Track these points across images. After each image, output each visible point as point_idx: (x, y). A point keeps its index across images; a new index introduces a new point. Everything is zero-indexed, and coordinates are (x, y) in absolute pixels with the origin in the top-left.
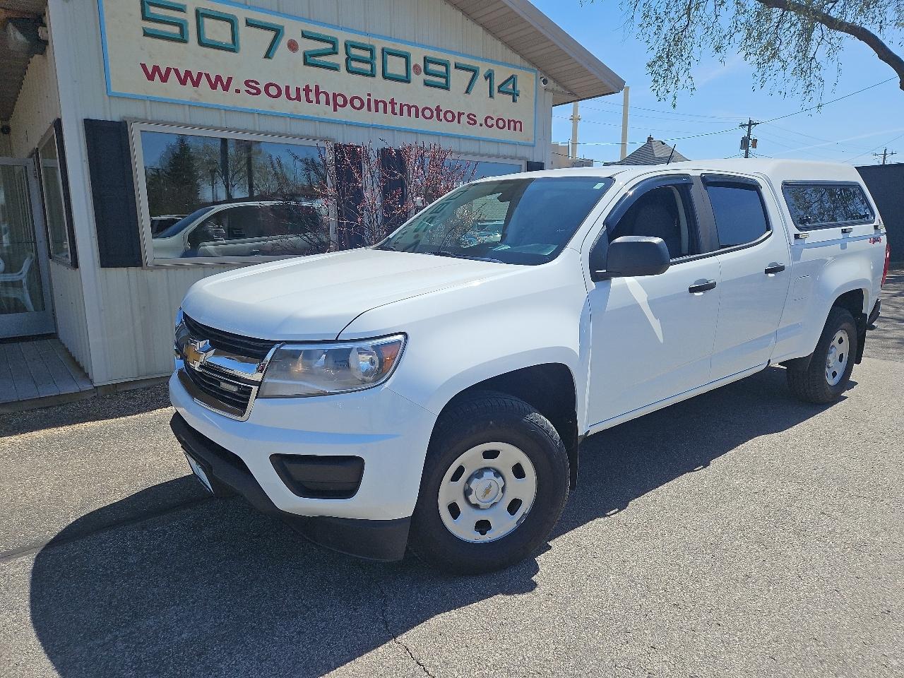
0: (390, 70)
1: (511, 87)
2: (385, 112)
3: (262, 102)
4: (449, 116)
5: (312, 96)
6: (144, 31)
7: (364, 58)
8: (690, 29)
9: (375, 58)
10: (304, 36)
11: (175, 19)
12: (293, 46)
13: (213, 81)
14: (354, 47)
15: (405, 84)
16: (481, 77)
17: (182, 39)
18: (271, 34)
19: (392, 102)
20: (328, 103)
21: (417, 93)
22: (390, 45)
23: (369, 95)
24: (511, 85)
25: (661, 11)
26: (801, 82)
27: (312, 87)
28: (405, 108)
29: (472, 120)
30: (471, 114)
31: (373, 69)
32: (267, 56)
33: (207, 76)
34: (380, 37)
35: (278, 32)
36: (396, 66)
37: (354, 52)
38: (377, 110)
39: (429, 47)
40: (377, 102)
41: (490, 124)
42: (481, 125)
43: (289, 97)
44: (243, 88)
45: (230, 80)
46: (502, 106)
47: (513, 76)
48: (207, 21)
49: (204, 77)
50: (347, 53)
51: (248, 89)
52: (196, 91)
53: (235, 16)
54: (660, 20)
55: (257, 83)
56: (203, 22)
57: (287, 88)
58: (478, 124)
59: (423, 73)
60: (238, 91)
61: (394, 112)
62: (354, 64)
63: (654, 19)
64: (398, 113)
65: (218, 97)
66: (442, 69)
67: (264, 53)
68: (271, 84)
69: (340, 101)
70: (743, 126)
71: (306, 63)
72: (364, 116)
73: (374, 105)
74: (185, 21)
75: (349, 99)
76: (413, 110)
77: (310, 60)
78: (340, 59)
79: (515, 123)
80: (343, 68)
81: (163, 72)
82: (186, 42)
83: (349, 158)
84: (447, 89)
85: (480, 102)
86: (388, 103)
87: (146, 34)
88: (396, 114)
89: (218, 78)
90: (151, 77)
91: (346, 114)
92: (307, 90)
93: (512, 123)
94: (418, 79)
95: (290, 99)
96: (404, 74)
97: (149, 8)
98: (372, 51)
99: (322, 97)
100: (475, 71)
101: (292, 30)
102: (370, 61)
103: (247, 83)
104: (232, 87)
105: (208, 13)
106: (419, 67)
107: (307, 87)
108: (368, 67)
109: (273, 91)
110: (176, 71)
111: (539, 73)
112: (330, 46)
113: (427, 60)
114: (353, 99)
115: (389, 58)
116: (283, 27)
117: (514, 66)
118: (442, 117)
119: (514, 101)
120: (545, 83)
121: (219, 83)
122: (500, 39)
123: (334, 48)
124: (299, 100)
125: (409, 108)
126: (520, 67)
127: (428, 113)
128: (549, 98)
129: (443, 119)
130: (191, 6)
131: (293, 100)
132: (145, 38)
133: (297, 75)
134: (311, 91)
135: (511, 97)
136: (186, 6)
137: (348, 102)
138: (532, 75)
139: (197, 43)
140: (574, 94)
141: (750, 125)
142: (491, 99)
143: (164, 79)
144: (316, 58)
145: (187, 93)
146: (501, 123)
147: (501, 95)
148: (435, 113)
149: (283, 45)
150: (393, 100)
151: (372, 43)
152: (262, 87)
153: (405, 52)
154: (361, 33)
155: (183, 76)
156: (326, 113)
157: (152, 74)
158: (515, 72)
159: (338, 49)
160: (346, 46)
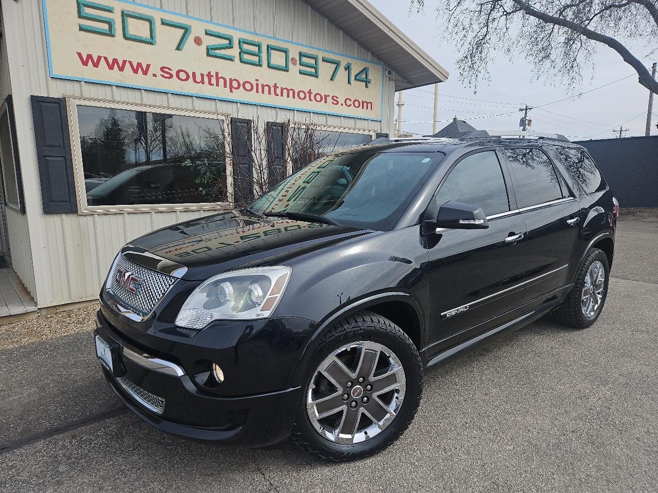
0: (273, 62)
1: (364, 76)
2: (270, 93)
3: (174, 85)
4: (318, 98)
5: (214, 81)
6: (80, 27)
7: (253, 52)
8: (488, 37)
9: (262, 52)
10: (206, 34)
11: (106, 18)
12: (198, 41)
13: (135, 67)
14: (244, 43)
15: (284, 73)
16: (341, 70)
17: (111, 34)
18: (182, 31)
19: (275, 86)
20: (225, 86)
21: (294, 79)
22: (273, 43)
23: (257, 80)
26: (566, 77)
27: (213, 73)
28: (285, 92)
29: (335, 101)
30: (334, 96)
31: (260, 60)
32: (178, 48)
33: (131, 63)
34: (265, 36)
35: (186, 30)
36: (278, 59)
37: (246, 47)
38: (263, 92)
39: (302, 45)
40: (263, 86)
41: (348, 104)
42: (342, 105)
43: (195, 80)
44: (159, 73)
45: (148, 66)
46: (358, 90)
47: (366, 68)
48: (130, 21)
49: (128, 64)
50: (240, 48)
51: (163, 73)
52: (121, 75)
53: (153, 17)
54: (465, 31)
55: (170, 69)
56: (127, 21)
57: (194, 74)
58: (339, 104)
59: (298, 62)
60: (155, 75)
61: (276, 94)
62: (246, 57)
63: (462, 28)
64: (280, 95)
65: (139, 80)
66: (313, 62)
67: (175, 46)
68: (181, 71)
69: (235, 84)
70: (521, 110)
71: (208, 55)
72: (252, 97)
73: (261, 88)
74: (113, 20)
75: (241, 83)
76: (291, 92)
77: (211, 52)
78: (234, 52)
79: (367, 103)
80: (237, 59)
81: (95, 60)
82: (113, 36)
83: (241, 128)
84: (316, 75)
85: (342, 88)
86: (272, 85)
87: (81, 29)
89: (139, 65)
90: (85, 63)
91: (239, 95)
92: (209, 75)
93: (365, 104)
94: (294, 69)
95: (196, 82)
96: (284, 65)
97: (84, 11)
98: (259, 46)
99: (221, 81)
100: (338, 64)
101: (198, 30)
102: (258, 55)
103: (162, 69)
104: (150, 72)
105: (131, 13)
106: (295, 60)
107: (209, 73)
108: (256, 59)
109: (183, 75)
110: (106, 59)
111: (385, 66)
112: (227, 42)
113: (301, 55)
114: (245, 83)
115: (273, 52)
116: (190, 27)
117: (369, 62)
118: (312, 98)
119: (366, 86)
120: (389, 74)
121: (140, 69)
122: (356, 40)
123: (230, 43)
124: (203, 83)
125: (288, 91)
126: (371, 62)
127: (302, 95)
128: (392, 84)
129: (313, 100)
130: (118, 8)
131: (198, 83)
132: (81, 32)
133: (202, 64)
134: (213, 76)
135: (364, 84)
136: (113, 8)
137: (241, 85)
138: (380, 67)
139: (122, 37)
140: (411, 83)
141: (526, 110)
142: (349, 85)
143: (96, 65)
144: (216, 51)
145: (114, 76)
146: (357, 103)
147: (356, 82)
148: (307, 95)
149: (190, 40)
150: (276, 84)
151: (259, 41)
152: (174, 73)
153: (285, 48)
154: (251, 33)
155: (111, 63)
156: (224, 93)
157: (87, 60)
158: (367, 65)
159: (233, 45)
160: (239, 42)
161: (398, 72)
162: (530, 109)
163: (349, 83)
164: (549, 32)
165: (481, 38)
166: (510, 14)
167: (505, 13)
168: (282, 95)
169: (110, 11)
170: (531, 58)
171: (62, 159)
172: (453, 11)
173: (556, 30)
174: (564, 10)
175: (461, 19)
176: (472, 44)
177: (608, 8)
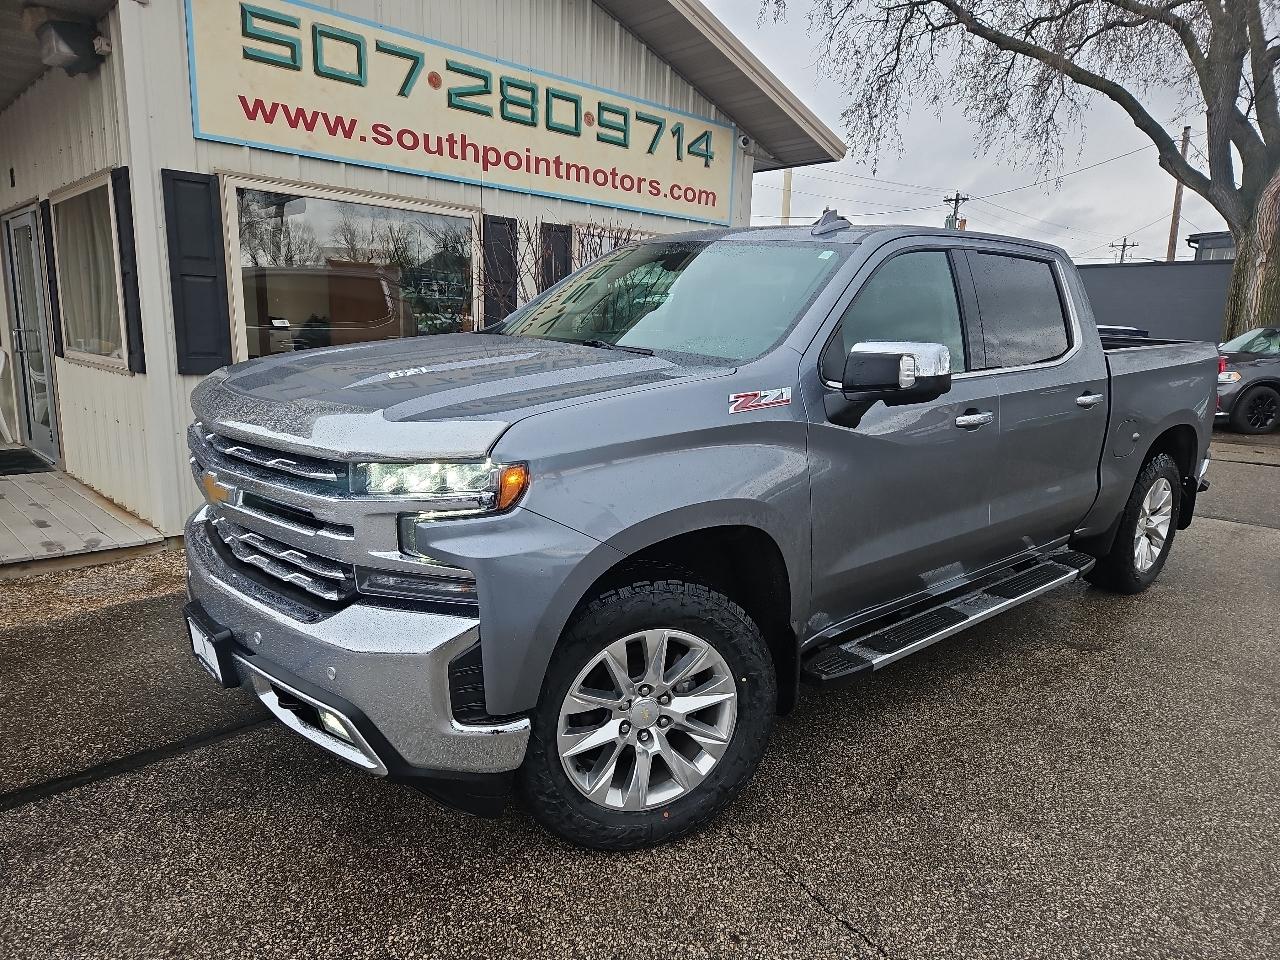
0: (556, 119)
1: (703, 146)
2: (548, 174)
3: (394, 156)
4: (627, 183)
5: (457, 150)
6: (245, 52)
7: (523, 100)
8: (898, 70)
9: (538, 101)
10: (449, 68)
11: (286, 37)
12: (434, 80)
13: (332, 124)
14: (511, 85)
15: (574, 138)
16: (667, 134)
17: (294, 65)
18: (410, 63)
19: (558, 162)
20: (476, 160)
21: (585, 150)
22: (556, 85)
23: (528, 150)
24: (704, 144)
25: (861, 43)
26: (1035, 150)
27: (458, 138)
28: (573, 171)
29: (655, 189)
30: (655, 181)
31: (533, 115)
32: (402, 93)
33: (325, 116)
34: (545, 74)
35: (416, 60)
36: (563, 113)
37: (512, 92)
38: (537, 172)
39: (602, 90)
40: (538, 161)
41: (676, 196)
42: (666, 196)
43: (427, 148)
44: (370, 134)
45: (353, 122)
46: (692, 171)
47: (706, 132)
48: (326, 42)
49: (320, 118)
50: (502, 92)
51: (375, 136)
52: (309, 137)
53: (362, 37)
55: (388, 129)
56: (322, 43)
57: (426, 137)
58: (662, 194)
59: (596, 122)
60: (363, 139)
61: (558, 175)
62: (511, 109)
63: (852, 53)
64: (565, 177)
65: (337, 146)
66: (619, 119)
67: (398, 90)
68: (406, 132)
69: (492, 157)
70: (948, 200)
71: (451, 105)
72: (520, 179)
73: (533, 164)
74: (299, 40)
75: (503, 156)
76: (582, 172)
77: (456, 100)
78: (493, 101)
79: (708, 195)
80: (497, 113)
81: (268, 110)
82: (298, 69)
83: (499, 233)
84: (625, 145)
85: (665, 167)
86: (551, 160)
87: (247, 55)
88: (561, 177)
89: (339, 120)
90: (252, 116)
91: (498, 175)
93: (704, 195)
94: (590, 131)
95: (430, 152)
96: (573, 125)
97: (252, 24)
98: (533, 90)
99: (470, 151)
100: (660, 125)
101: (434, 62)
102: (531, 106)
103: (375, 128)
104: (356, 134)
105: (329, 31)
106: (592, 116)
107: (451, 136)
108: (527, 113)
109: (408, 140)
110: (285, 108)
111: (738, 130)
112: (482, 83)
113: (602, 108)
114: (508, 155)
115: (555, 101)
116: (423, 55)
117: (709, 121)
118: (618, 183)
119: (707, 165)
120: (745, 144)
121: (340, 127)
122: (691, 82)
123: (486, 86)
124: (441, 154)
125: (578, 170)
126: (715, 122)
127: (600, 178)
128: (750, 161)
129: (620, 187)
130: (307, 18)
131: (433, 153)
132: (245, 60)
133: (439, 120)
134: (456, 142)
135: (703, 160)
136: (299, 19)
137: (502, 158)
138: (731, 133)
139: (313, 73)
140: (780, 160)
141: (957, 201)
142: (679, 162)
143: (269, 119)
144: (464, 99)
145: (297, 139)
146: (690, 195)
147: (690, 156)
148: (610, 178)
149: (422, 79)
150: (558, 158)
151: (534, 82)
152: (394, 135)
153: (575, 95)
154: (523, 68)
155: (293, 116)
156: (473, 173)
157: (254, 110)
158: (709, 127)
159: (491, 87)
160: (502, 83)
161: (760, 142)
162: (964, 199)
164: (1007, 66)
165: (887, 70)
166: (939, 28)
167: (930, 27)
169: (293, 24)
170: (975, 113)
171: (209, 280)
172: (837, 20)
173: (1017, 64)
174: (1033, 27)
175: (852, 34)
176: (870, 82)
177: (1110, 26)
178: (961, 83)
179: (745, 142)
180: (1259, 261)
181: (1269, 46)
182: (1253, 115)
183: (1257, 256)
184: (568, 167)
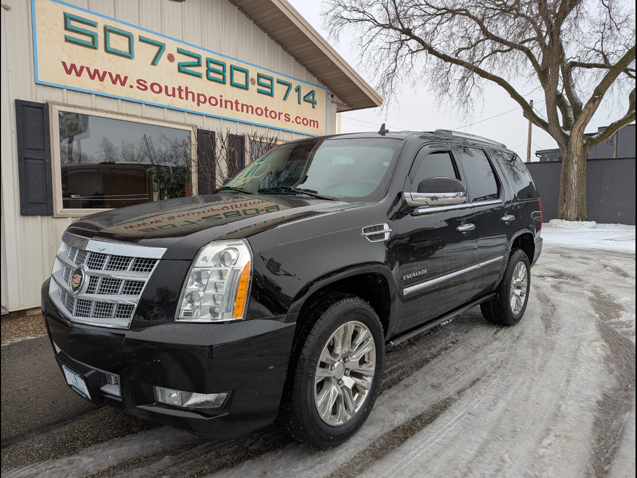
0: (235, 81)
1: (311, 98)
2: (232, 109)
3: (148, 96)
4: (273, 115)
5: (183, 94)
6: (66, 38)
7: (218, 70)
8: (396, 71)
9: (226, 71)
10: (179, 51)
11: (90, 31)
12: (171, 58)
13: (114, 78)
14: (212, 62)
15: (245, 91)
16: (293, 91)
17: (93, 46)
18: (156, 49)
19: (237, 103)
20: (194, 100)
21: (251, 97)
22: (236, 64)
23: (221, 96)
24: (312, 97)
25: (377, 58)
26: (462, 109)
27: (183, 88)
28: (245, 107)
29: (288, 118)
30: (287, 114)
31: (224, 78)
32: (154, 63)
33: (110, 74)
34: (228, 57)
35: (161, 47)
36: (239, 78)
37: (212, 66)
38: (226, 107)
39: (259, 67)
40: (226, 102)
41: (298, 120)
42: (293, 122)
43: (167, 93)
44: (135, 85)
45: (126, 78)
46: (306, 110)
47: (312, 91)
48: (112, 35)
49: (107, 74)
50: (207, 66)
51: (139, 85)
52: (101, 85)
53: (131, 34)
54: (376, 64)
55: (145, 82)
56: (109, 36)
57: (166, 87)
58: (291, 121)
59: (256, 84)
60: (131, 87)
61: (237, 110)
62: (212, 75)
63: (373, 63)
64: (240, 110)
65: (117, 90)
66: (269, 83)
67: (151, 61)
68: (155, 84)
69: (202, 99)
71: (180, 71)
72: (217, 111)
73: (224, 103)
74: (96, 34)
75: (208, 98)
76: (250, 108)
77: (183, 69)
78: (202, 70)
79: (314, 122)
80: (204, 76)
81: (78, 69)
82: (96, 48)
83: (206, 139)
84: (271, 95)
85: (293, 107)
86: (233, 102)
87: (67, 40)
88: (239, 111)
89: (118, 76)
90: (69, 72)
91: (206, 108)
93: (312, 122)
94: (253, 88)
95: (168, 95)
96: (244, 84)
97: (70, 23)
98: (223, 65)
99: (190, 95)
101: (171, 48)
102: (222, 73)
103: (138, 81)
104: (128, 84)
105: (113, 29)
106: (254, 80)
107: (180, 87)
108: (221, 77)
109: (156, 88)
110: (88, 69)
111: (328, 90)
112: (196, 60)
113: (259, 76)
114: (210, 98)
115: (235, 72)
116: (165, 44)
117: (313, 85)
118: (268, 114)
119: (313, 107)
120: (332, 97)
121: (118, 80)
122: (304, 66)
123: (199, 62)
124: (174, 96)
125: (248, 107)
126: (316, 86)
127: (259, 111)
128: (334, 106)
129: (269, 116)
130: (101, 22)
131: (170, 96)
132: (66, 43)
133: (173, 79)
134: (182, 90)
135: (311, 105)
136: (97, 23)
137: (208, 100)
138: (325, 91)
139: (104, 50)
140: (350, 106)
142: (299, 105)
143: (79, 74)
144: (186, 68)
145: (95, 85)
146: (305, 122)
147: (305, 102)
148: (264, 111)
149: (164, 57)
150: (237, 101)
151: (224, 61)
152: (148, 85)
153: (245, 69)
154: (217, 54)
155: (92, 73)
156: (192, 107)
157: (70, 69)
158: (314, 88)
159: (201, 63)
160: (207, 61)
161: (339, 97)
163: (299, 103)
164: (447, 70)
165: (391, 71)
166: (415, 52)
167: (410, 52)
168: (242, 111)
169: (94, 25)
171: (42, 162)
172: (365, 48)
173: (452, 69)
174: (458, 53)
175: (373, 54)
176: (383, 77)
177: (494, 52)
178: (425, 78)
179: (332, 96)
180: (574, 160)
181: (569, 61)
182: (564, 92)
183: (573, 159)
184: (243, 105)
